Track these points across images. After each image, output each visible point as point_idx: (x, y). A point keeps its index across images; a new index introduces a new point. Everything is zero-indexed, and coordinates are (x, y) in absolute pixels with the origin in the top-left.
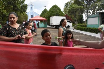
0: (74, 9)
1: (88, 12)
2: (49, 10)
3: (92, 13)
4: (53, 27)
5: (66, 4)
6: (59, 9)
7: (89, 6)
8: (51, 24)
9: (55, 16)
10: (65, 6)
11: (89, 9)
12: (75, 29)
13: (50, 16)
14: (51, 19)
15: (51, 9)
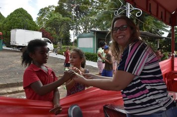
0: (57, 21)
1: (77, 29)
2: (8, 16)
3: (82, 31)
4: (18, 50)
5: (41, 10)
6: (30, 17)
7: (79, 19)
8: (12, 43)
9: (21, 28)
10: (40, 13)
11: (79, 24)
12: (59, 54)
13: (11, 28)
14: (11, 34)
15: (11, 14)
